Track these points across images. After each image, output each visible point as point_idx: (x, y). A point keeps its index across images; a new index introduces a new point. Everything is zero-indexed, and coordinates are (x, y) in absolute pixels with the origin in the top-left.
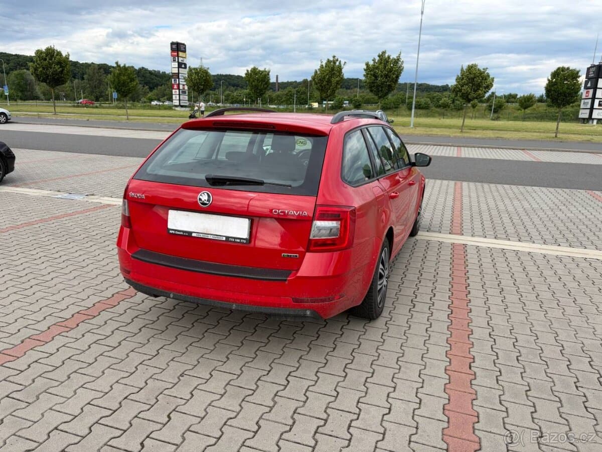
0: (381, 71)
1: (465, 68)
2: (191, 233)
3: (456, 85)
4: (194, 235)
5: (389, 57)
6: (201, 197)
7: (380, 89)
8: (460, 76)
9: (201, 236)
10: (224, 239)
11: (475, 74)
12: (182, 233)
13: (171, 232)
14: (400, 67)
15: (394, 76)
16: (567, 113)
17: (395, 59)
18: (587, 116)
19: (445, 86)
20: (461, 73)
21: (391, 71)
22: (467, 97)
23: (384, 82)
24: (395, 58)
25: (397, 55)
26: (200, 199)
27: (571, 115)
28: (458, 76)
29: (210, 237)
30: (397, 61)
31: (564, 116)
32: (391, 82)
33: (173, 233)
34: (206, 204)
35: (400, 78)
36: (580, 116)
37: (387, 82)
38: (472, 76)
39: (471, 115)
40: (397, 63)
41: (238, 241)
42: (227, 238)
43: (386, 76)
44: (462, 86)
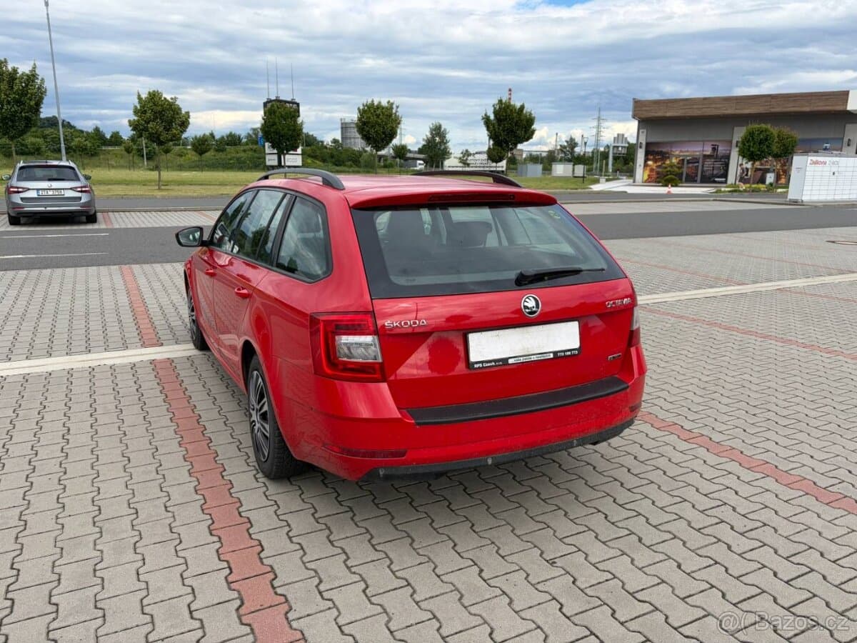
0: (5, 94)
1: (144, 96)
2: (507, 359)
3: (138, 121)
4: (511, 361)
5: (15, 70)
6: (526, 304)
7: (10, 123)
8: (139, 107)
9: (522, 360)
10: (552, 356)
11: (162, 106)
12: (493, 364)
13: (476, 366)
14: (39, 88)
15: (32, 103)
16: (243, 159)
17: (27, 75)
18: (275, 163)
19: (50, 118)
20: (140, 103)
21: (24, 93)
22: (158, 138)
23: (16, 112)
24: (27, 72)
25: (31, 69)
26: (526, 307)
27: (248, 162)
28: (136, 107)
29: (534, 358)
30: (32, 77)
31: (239, 163)
32: (27, 112)
33: (479, 368)
34: (535, 312)
35: (42, 106)
36: (268, 163)
37: (21, 113)
38: (159, 108)
39: (113, 162)
40: (33, 81)
41: (569, 353)
42: (555, 353)
43: (18, 102)
44: (148, 123)
